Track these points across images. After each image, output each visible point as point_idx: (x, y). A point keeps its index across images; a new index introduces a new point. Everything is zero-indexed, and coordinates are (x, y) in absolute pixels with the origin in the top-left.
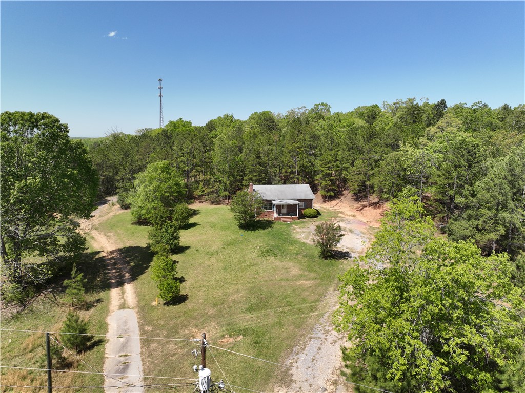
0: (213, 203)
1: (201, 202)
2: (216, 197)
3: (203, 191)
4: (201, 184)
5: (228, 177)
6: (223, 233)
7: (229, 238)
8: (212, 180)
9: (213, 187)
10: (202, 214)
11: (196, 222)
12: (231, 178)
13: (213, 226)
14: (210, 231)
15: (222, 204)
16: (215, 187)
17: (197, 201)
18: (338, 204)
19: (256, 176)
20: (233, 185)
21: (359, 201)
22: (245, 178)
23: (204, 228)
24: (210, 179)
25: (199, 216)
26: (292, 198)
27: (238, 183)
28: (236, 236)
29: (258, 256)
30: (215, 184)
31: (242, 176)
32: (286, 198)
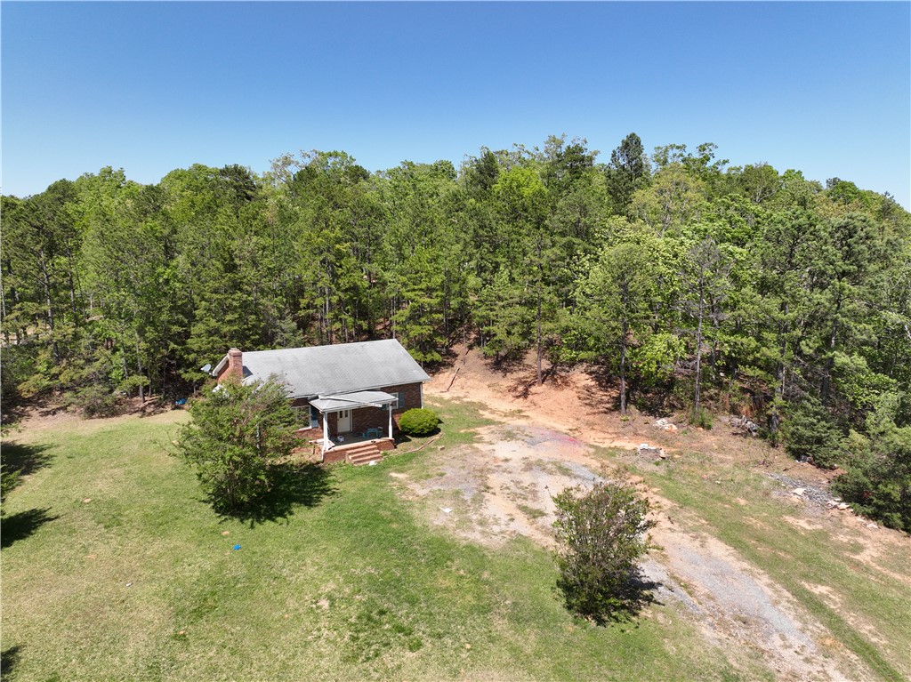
0: (91, 412)
1: (47, 413)
2: (104, 394)
3: (55, 376)
4: (44, 355)
5: (141, 331)
6: (157, 546)
7: (190, 573)
8: (85, 342)
9: (89, 361)
10: (60, 465)
11: (38, 506)
12: (151, 334)
13: (111, 517)
14: (102, 549)
15: (125, 412)
16: (97, 364)
17: (34, 413)
18: (456, 383)
19: (230, 322)
20: (157, 351)
21: (506, 371)
22: (195, 330)
23: (72, 532)
24: (76, 337)
25: (45, 472)
26: (369, 385)
27: (172, 345)
28: (218, 557)
29: (346, 660)
30: (97, 353)
31: (181, 324)
32: (349, 388)
